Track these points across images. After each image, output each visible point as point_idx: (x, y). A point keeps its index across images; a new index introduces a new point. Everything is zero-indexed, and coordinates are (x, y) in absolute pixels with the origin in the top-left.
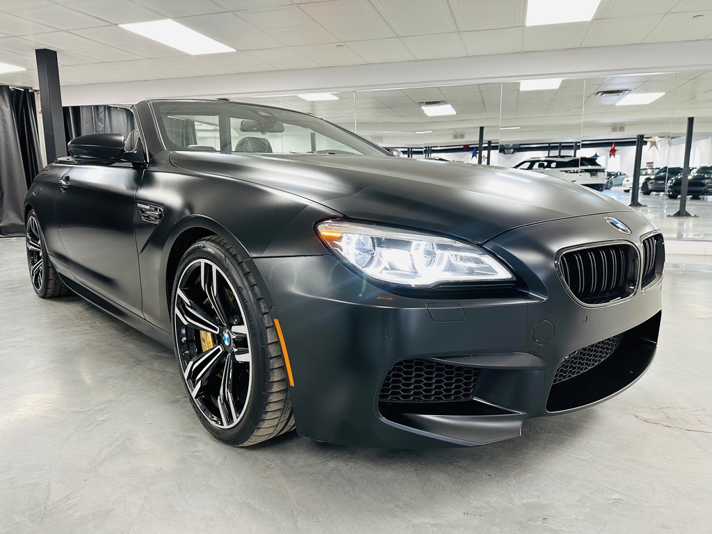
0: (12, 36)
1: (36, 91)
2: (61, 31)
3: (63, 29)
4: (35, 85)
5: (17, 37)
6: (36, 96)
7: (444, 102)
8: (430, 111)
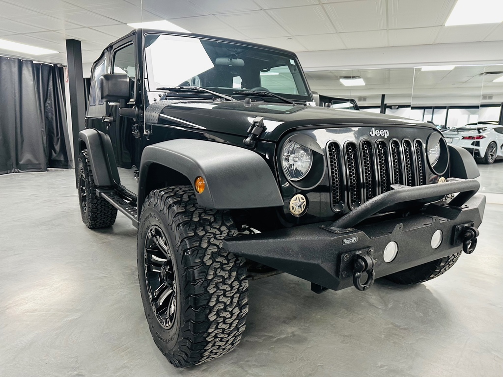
0: (50, 31)
1: (64, 66)
2: (85, 27)
3: (86, 26)
4: (65, 63)
5: (54, 31)
6: (64, 69)
7: (359, 77)
8: (346, 83)
